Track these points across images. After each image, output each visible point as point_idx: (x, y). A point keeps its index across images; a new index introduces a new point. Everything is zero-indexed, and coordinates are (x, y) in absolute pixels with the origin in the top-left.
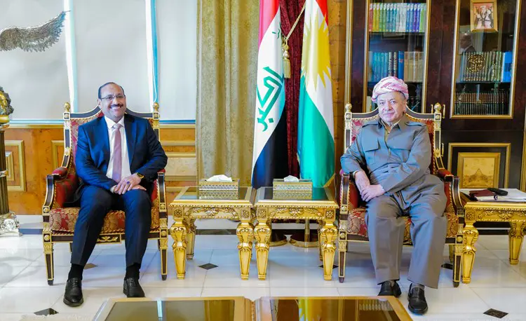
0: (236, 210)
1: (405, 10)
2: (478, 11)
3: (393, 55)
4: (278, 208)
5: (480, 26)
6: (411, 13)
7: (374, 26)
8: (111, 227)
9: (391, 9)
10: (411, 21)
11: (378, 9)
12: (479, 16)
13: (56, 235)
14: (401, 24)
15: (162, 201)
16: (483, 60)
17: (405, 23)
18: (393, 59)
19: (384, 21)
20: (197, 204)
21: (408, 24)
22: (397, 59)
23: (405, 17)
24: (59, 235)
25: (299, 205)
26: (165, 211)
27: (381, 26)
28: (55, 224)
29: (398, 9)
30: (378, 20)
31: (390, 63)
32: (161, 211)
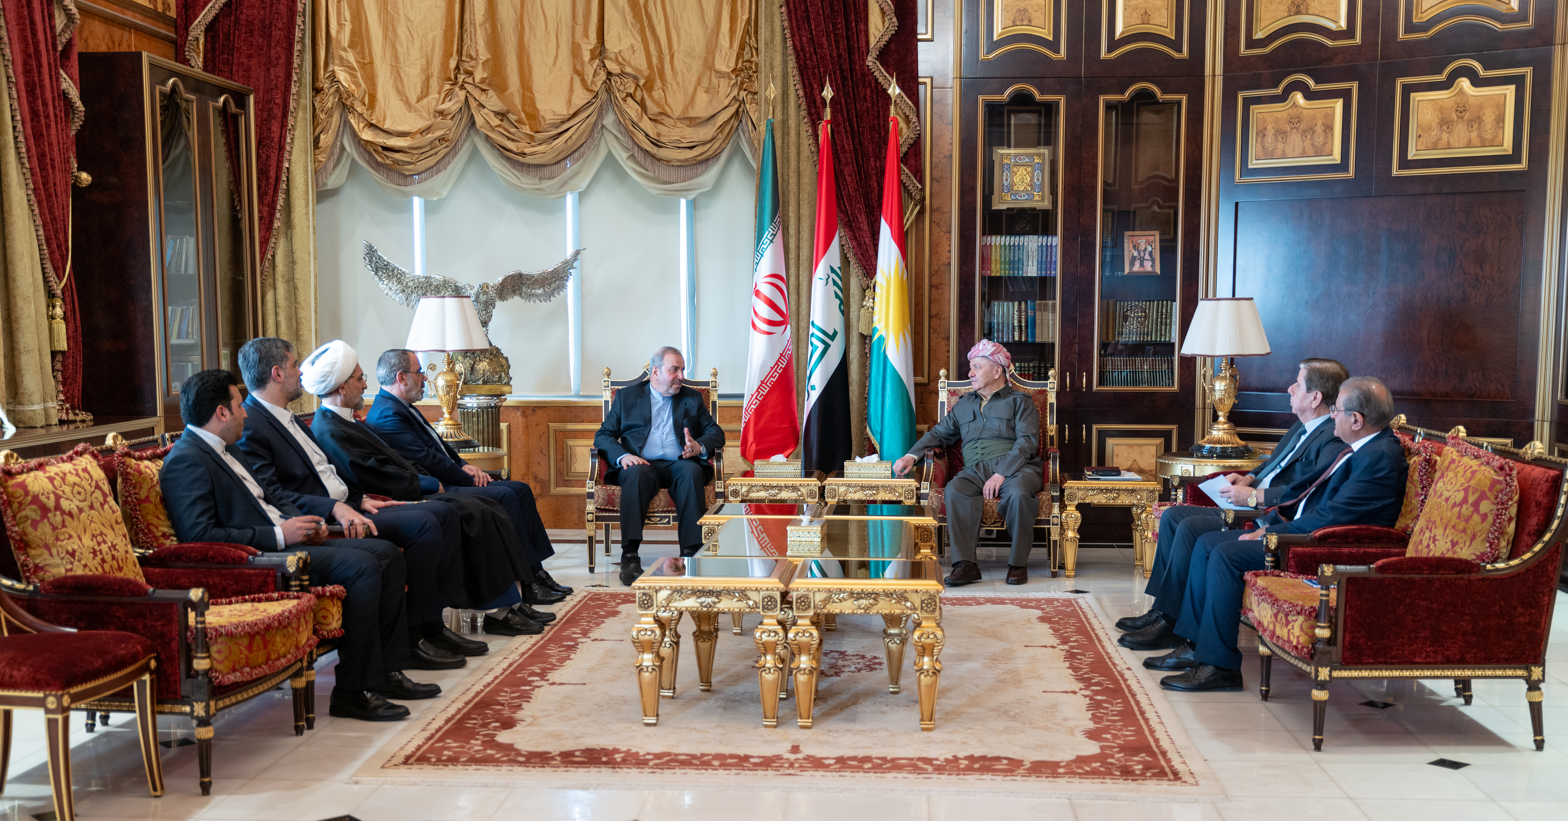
0: (802, 489)
1: (1035, 245)
2: (1134, 247)
3: (1020, 304)
4: (849, 486)
5: (1137, 268)
6: (1044, 249)
7: (993, 266)
8: (662, 504)
9: (1016, 244)
10: (1044, 260)
11: (998, 244)
12: (1136, 254)
13: (600, 514)
14: (1030, 263)
15: (719, 479)
16: (1145, 312)
17: (1035, 263)
18: (1020, 311)
19: (1007, 259)
20: (757, 483)
21: (1040, 263)
22: (1026, 311)
23: (1035, 254)
24: (604, 514)
25: (874, 484)
26: (722, 490)
27: (1003, 267)
28: (600, 500)
29: (1026, 244)
30: (998, 258)
31: (1016, 316)
32: (717, 490)
